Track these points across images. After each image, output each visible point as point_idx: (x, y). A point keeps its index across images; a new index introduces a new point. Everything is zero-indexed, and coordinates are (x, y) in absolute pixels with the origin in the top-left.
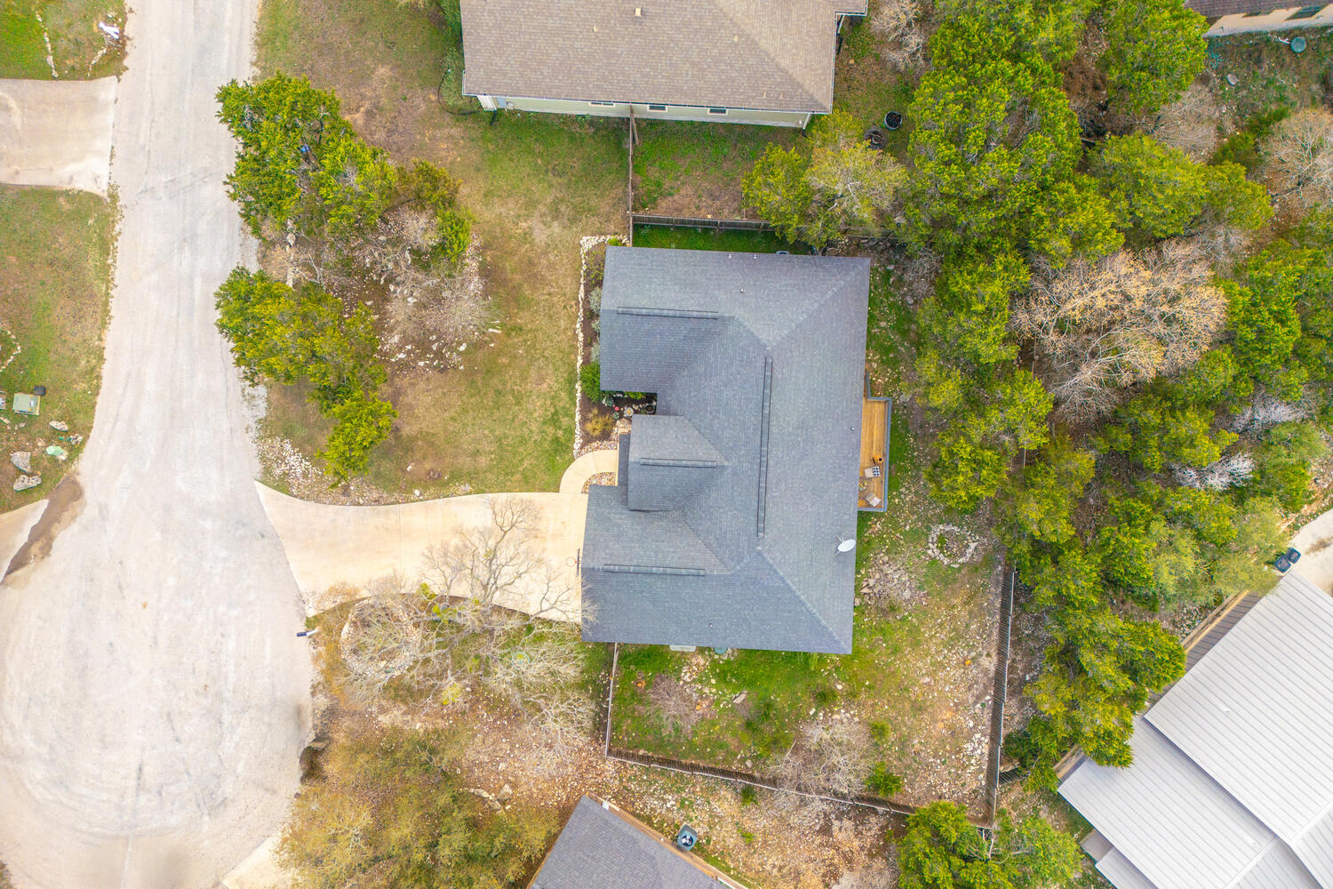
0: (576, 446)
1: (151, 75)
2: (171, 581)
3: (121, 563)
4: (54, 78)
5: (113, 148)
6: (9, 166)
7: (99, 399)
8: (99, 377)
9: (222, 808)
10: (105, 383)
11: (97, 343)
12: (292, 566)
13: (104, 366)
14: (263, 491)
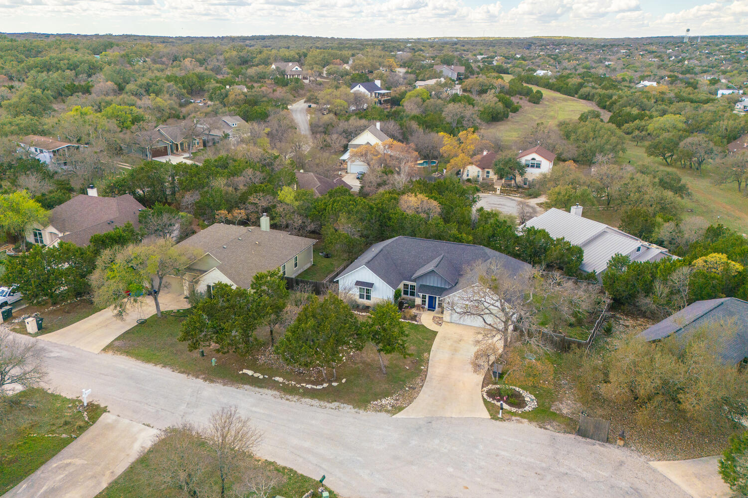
0: (416, 323)
1: (121, 398)
2: (451, 470)
3: (429, 492)
4: (76, 438)
5: (144, 424)
6: (104, 475)
7: (300, 472)
8: (284, 468)
9: (639, 491)
10: (289, 466)
11: (260, 463)
12: (453, 416)
13: (278, 463)
14: (399, 416)
